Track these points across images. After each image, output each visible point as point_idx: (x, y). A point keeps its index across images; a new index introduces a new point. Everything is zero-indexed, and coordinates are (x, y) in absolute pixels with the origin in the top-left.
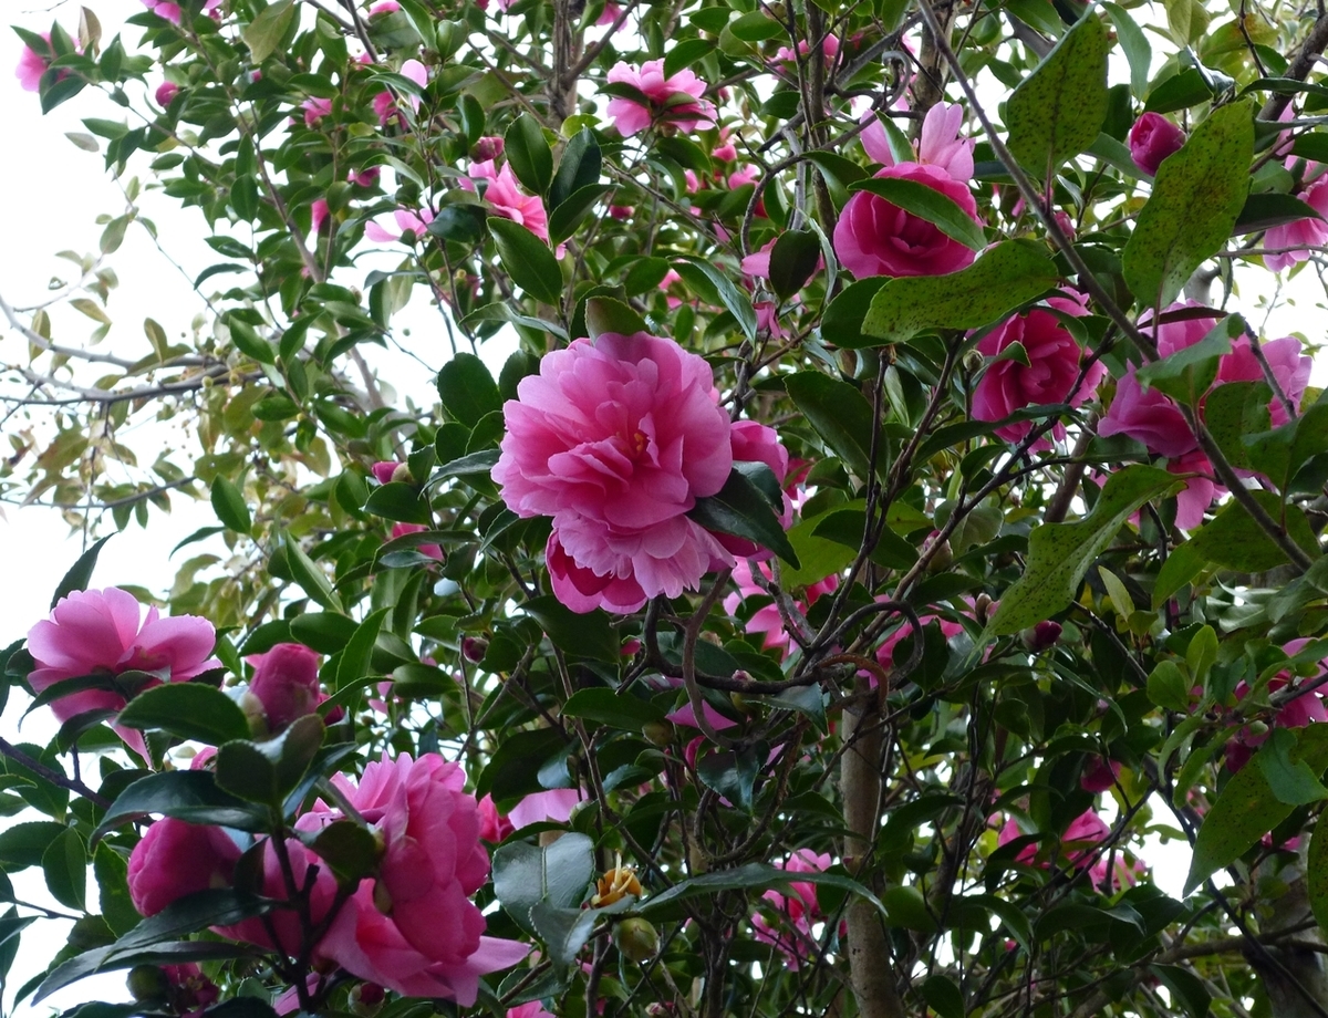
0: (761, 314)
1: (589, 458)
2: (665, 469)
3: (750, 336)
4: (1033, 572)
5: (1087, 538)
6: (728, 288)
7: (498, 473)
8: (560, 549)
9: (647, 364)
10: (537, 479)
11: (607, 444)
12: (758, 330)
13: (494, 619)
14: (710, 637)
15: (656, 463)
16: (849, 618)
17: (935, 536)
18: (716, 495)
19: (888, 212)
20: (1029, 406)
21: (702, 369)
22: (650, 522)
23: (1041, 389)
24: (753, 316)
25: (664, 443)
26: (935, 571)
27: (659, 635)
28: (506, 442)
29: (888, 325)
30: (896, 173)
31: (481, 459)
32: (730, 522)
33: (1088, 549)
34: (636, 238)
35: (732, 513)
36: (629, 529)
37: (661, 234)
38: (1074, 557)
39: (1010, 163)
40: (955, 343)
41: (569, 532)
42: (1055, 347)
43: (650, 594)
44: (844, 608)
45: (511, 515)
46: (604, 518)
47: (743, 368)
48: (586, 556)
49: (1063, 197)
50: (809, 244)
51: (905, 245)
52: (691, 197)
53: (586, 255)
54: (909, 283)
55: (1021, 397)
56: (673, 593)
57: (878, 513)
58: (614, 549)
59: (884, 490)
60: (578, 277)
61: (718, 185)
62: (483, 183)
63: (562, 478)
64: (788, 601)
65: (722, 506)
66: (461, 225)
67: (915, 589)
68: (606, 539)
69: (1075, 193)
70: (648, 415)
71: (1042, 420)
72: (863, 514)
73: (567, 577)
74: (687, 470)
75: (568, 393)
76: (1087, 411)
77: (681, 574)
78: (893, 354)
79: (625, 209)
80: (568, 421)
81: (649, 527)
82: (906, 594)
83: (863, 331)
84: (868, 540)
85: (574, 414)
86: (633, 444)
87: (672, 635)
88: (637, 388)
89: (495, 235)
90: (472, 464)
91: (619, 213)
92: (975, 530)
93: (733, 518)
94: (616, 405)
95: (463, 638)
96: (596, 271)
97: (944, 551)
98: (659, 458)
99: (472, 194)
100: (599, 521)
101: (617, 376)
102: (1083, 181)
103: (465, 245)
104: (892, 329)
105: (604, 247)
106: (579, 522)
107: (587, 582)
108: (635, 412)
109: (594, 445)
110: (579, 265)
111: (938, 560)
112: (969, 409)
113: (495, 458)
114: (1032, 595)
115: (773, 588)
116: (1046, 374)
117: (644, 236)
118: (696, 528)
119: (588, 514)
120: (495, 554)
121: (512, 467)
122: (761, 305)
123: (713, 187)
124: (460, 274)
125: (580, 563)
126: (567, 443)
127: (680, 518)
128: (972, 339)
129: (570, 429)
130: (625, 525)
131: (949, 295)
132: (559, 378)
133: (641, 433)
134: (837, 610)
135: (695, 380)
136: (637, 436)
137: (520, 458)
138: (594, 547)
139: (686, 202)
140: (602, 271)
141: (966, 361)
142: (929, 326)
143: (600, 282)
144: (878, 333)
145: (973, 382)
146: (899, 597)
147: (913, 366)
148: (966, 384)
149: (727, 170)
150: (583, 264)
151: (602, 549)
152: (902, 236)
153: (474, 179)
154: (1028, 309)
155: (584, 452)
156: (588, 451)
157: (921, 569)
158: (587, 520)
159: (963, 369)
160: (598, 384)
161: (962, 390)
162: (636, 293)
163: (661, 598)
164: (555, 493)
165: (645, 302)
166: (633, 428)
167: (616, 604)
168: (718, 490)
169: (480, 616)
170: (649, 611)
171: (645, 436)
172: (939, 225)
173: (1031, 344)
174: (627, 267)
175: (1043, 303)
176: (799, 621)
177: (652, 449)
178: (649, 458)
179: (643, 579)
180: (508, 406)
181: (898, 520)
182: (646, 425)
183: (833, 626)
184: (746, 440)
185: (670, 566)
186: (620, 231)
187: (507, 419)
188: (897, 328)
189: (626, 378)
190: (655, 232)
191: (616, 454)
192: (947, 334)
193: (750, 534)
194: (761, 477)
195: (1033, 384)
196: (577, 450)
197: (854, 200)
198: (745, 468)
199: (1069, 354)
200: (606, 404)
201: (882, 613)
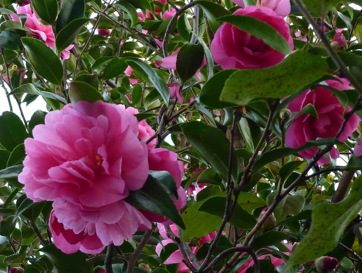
0: (172, 89)
1: (70, 169)
2: (112, 175)
3: (166, 102)
4: (315, 230)
5: (345, 212)
6: (154, 75)
7: (22, 178)
8: (56, 219)
9: (102, 117)
10: (42, 181)
11: (81, 162)
12: (170, 98)
13: (27, 257)
14: (145, 267)
15: (107, 172)
16: (218, 256)
17: (266, 211)
18: (140, 189)
19: (241, 35)
20: (317, 139)
21: (132, 120)
22: (104, 203)
23: (325, 130)
24: (167, 90)
25: (112, 161)
26: (266, 230)
27: (114, 266)
28: (26, 161)
29: (235, 96)
30: (245, 12)
31: (13, 170)
32: (148, 204)
33: (345, 217)
34: (111, 47)
35: (149, 199)
36: (92, 208)
37: (126, 44)
38: (337, 222)
39: (302, 7)
40: (275, 105)
41: (60, 210)
42: (332, 107)
43: (105, 243)
44: (215, 250)
45: (29, 201)
46: (79, 202)
47: (162, 119)
48: (69, 223)
49: (341, 24)
50: (198, 51)
51: (250, 52)
52: (143, 24)
53: (82, 56)
54: (246, 73)
55: (314, 134)
56: (118, 242)
57: (233, 198)
58: (84, 219)
59: (235, 185)
60: (78, 68)
61: (158, 17)
62: (24, 17)
63: (55, 180)
64: (186, 247)
65: (143, 195)
66: (12, 40)
67: (255, 240)
68: (80, 213)
69: (348, 22)
70: (103, 146)
71: (323, 147)
72: (225, 198)
73: (61, 235)
74: (124, 175)
75: (60, 134)
76: (355, 142)
77: (122, 233)
78: (244, 111)
79: (107, 30)
80: (60, 149)
81: (103, 207)
82: (250, 243)
83: (221, 99)
84: (227, 213)
85: (64, 146)
86: (95, 161)
87: (122, 265)
88: (97, 131)
89: (26, 47)
90: (9, 173)
91: (103, 33)
92: (289, 207)
93: (149, 202)
94: (86, 140)
95: (9, 267)
96: (89, 65)
97: (271, 219)
98: (109, 169)
99: (18, 23)
100: (76, 204)
101: (86, 124)
102: (352, 15)
103: (15, 51)
104: (237, 98)
105: (94, 52)
106: (65, 204)
107: (71, 237)
108: (96, 144)
109: (74, 162)
110: (79, 62)
111: (268, 224)
112: (284, 142)
113: (20, 169)
114: (314, 243)
115: (177, 239)
116: (328, 122)
117: (116, 45)
118: (129, 207)
119: (70, 200)
120: (26, 222)
121: (29, 175)
122: (172, 85)
123: (156, 19)
124: (14, 67)
125: (66, 227)
126: (60, 162)
127: (121, 202)
128: (285, 103)
129: (60, 153)
130: (91, 206)
131: (268, 80)
132: (55, 126)
133: (99, 155)
134: (211, 251)
135: (128, 127)
136: (97, 157)
137: (34, 170)
138: (74, 218)
139: (139, 27)
140: (92, 65)
141: (281, 115)
142: (258, 96)
143: (90, 72)
144: (229, 100)
145: (286, 127)
146: (246, 244)
147: (255, 117)
148: (282, 127)
149: (163, 9)
150: (81, 61)
151: (78, 219)
152: (248, 47)
153: (19, 15)
154: (315, 86)
155: (69, 166)
156: (70, 165)
157: (258, 228)
158: (70, 204)
159: (280, 119)
160: (76, 129)
161: (280, 131)
162: (112, 77)
163: (112, 245)
164: (53, 188)
165: (116, 83)
166: (95, 153)
167: (88, 248)
168: (141, 186)
169: (18, 255)
170: (108, 253)
171: (101, 157)
172: (266, 41)
173: (319, 106)
174: (106, 63)
175: (323, 83)
176: (192, 257)
177: (105, 164)
178: (103, 169)
179: (101, 235)
180: (27, 142)
181: (248, 202)
182: (102, 151)
183: (209, 260)
184: (160, 159)
185: (116, 228)
186: (104, 43)
187: (27, 148)
188: (240, 97)
189: (91, 126)
190: (122, 43)
191: (85, 167)
192: (270, 100)
193: (159, 211)
194: (165, 180)
195: (321, 127)
196: (64, 165)
197: (222, 27)
198: (157, 174)
199: (340, 110)
200: (80, 140)
201: (237, 253)
